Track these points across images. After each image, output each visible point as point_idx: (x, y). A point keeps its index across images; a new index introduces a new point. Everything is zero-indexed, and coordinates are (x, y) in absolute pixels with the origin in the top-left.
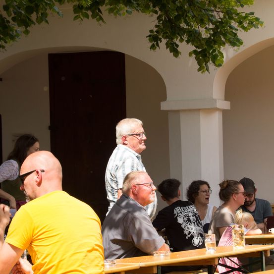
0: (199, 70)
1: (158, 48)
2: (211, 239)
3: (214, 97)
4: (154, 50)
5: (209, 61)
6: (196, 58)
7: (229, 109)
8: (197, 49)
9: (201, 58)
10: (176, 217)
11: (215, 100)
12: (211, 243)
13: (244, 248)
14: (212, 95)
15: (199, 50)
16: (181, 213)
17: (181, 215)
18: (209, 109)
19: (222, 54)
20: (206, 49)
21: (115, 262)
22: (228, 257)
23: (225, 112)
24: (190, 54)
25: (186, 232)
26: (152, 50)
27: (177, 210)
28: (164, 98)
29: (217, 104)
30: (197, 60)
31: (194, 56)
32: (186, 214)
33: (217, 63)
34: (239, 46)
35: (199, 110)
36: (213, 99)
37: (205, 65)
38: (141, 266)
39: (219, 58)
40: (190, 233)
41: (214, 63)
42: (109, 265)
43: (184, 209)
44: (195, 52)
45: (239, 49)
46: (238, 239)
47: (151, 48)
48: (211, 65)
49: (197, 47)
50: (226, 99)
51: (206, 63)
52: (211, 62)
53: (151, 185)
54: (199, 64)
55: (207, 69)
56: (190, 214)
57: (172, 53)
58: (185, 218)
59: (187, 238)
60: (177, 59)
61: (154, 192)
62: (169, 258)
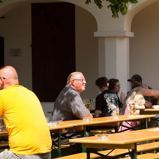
0: (113, 16)
1: (90, 3)
2: (117, 111)
3: (125, 29)
4: (88, 4)
5: (119, 11)
6: (111, 9)
7: (133, 36)
8: (112, 4)
9: (114, 9)
10: (105, 99)
11: (125, 32)
12: (116, 113)
13: (135, 116)
14: (123, 29)
15: (113, 5)
16: (108, 97)
17: (108, 98)
18: (121, 37)
19: (126, 7)
20: (117, 4)
21: (60, 123)
22: (126, 121)
23: (131, 39)
24: (108, 7)
25: (109, 109)
26: (87, 4)
27: (106, 95)
28: (96, 30)
29: (126, 34)
30: (112, 10)
31: (110, 8)
32: (110, 98)
33: (123, 12)
34: (136, 3)
35: (116, 37)
36: (124, 31)
37: (117, 13)
38: (74, 125)
39: (125, 9)
40: (111, 109)
41: (122, 12)
42: (56, 125)
43: (109, 95)
44: (111, 5)
45: (135, 5)
46: (132, 111)
47: (86, 3)
48: (120, 13)
49: (112, 3)
50: (132, 31)
51: (117, 12)
52: (120, 11)
53: (83, 81)
54: (113, 12)
55: (118, 16)
56: (113, 98)
57: (98, 6)
58: (110, 100)
59: (109, 112)
60: (101, 9)
61: (84, 84)
62: (92, 121)
